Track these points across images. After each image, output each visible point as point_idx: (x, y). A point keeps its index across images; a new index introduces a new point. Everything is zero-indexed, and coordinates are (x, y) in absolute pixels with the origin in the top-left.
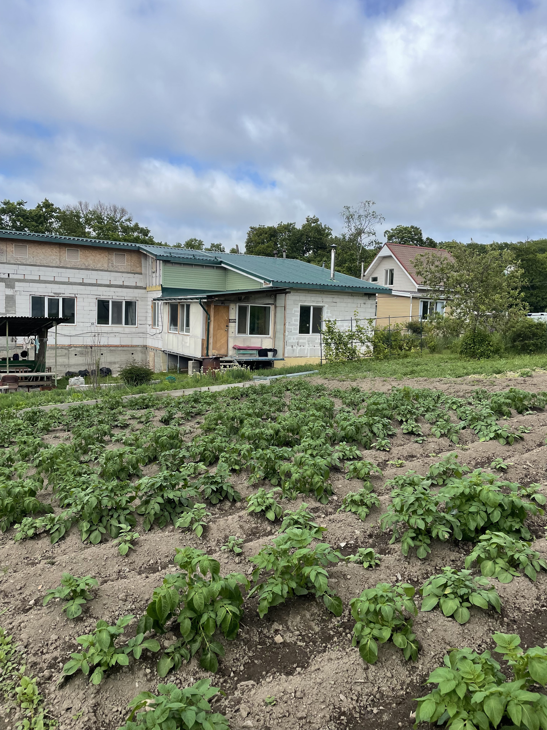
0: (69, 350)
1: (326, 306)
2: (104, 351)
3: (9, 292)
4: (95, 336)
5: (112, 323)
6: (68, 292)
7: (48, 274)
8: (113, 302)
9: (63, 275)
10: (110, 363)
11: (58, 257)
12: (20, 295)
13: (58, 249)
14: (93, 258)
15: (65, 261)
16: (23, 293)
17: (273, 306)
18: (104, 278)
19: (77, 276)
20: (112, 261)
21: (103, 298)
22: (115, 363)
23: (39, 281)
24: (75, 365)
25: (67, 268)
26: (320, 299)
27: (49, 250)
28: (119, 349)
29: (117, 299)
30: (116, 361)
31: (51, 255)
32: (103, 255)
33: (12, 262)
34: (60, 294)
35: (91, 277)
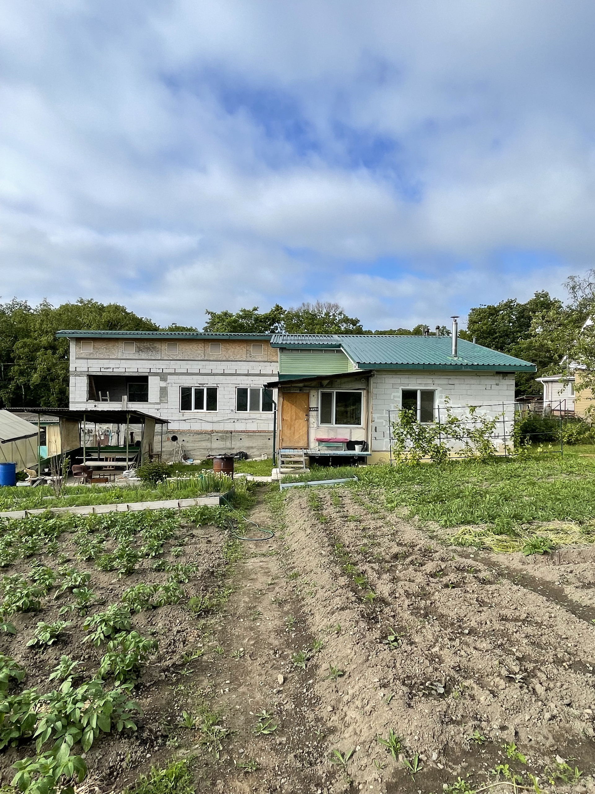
0: (211, 436)
1: (439, 389)
2: (243, 436)
3: (163, 384)
4: (234, 422)
5: (250, 410)
6: (211, 382)
7: (194, 367)
8: (251, 390)
9: (207, 367)
10: (248, 448)
11: (203, 352)
12: (172, 386)
13: (203, 344)
14: (233, 350)
15: (209, 354)
16: (173, 385)
17: (365, 391)
18: (243, 367)
19: (218, 367)
20: (250, 352)
21: (242, 386)
22: (252, 448)
23: (187, 374)
24: (216, 449)
25: (210, 361)
26: (430, 381)
27: (195, 346)
28: (257, 434)
29: (254, 386)
30: (254, 445)
31: (197, 350)
32: (241, 347)
33: (165, 358)
34: (204, 384)
35: (230, 367)
